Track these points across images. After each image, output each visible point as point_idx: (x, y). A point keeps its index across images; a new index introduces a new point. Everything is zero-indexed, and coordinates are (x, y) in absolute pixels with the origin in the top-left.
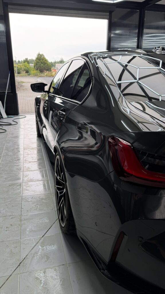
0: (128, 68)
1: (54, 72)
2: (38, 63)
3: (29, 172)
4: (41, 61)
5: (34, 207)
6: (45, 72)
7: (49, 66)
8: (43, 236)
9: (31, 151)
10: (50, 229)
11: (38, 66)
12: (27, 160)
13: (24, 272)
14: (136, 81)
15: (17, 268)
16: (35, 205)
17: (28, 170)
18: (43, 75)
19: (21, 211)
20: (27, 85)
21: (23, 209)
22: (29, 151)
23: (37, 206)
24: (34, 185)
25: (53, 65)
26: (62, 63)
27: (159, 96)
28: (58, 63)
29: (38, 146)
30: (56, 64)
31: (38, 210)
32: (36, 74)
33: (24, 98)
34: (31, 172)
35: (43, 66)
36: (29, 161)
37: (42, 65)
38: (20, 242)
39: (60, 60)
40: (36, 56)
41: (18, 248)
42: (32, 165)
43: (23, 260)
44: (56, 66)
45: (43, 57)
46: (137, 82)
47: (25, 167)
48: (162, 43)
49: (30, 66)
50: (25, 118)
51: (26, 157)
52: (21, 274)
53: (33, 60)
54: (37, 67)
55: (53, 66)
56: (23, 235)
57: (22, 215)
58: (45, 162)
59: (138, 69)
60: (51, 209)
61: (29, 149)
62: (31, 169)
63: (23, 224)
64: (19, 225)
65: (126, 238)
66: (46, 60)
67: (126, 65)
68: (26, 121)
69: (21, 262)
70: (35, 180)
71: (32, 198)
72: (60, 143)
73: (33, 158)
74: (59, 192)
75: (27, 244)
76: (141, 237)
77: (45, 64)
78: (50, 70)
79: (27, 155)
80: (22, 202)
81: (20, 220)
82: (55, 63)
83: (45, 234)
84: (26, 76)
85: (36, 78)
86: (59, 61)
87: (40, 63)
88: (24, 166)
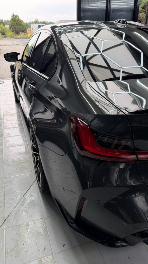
0: (94, 41)
1: (30, 33)
2: (13, 24)
3: (9, 138)
4: (16, 22)
5: (15, 170)
6: (21, 33)
7: (24, 27)
8: (24, 196)
9: (10, 118)
10: (29, 188)
11: (13, 27)
12: (6, 126)
13: (9, 227)
14: (100, 53)
15: (3, 224)
16: (16, 169)
17: (9, 136)
18: (18, 37)
19: (4, 175)
20: (3, 49)
21: (5, 172)
22: (8, 118)
23: (18, 169)
24: (14, 150)
25: (28, 25)
26: (36, 24)
27: (120, 68)
28: (33, 23)
29: (17, 111)
30: (31, 25)
31: (19, 173)
32: (13, 36)
33: (2, 62)
34: (11, 138)
35: (18, 28)
36: (9, 127)
37: (17, 26)
38: (4, 202)
39: (35, 21)
40: (11, 18)
41: (2, 207)
42: (12, 131)
43: (7, 217)
44: (31, 27)
45: (18, 18)
46: (101, 55)
47: (6, 133)
48: (130, 4)
49: (6, 28)
50: (3, 84)
51: (6, 123)
52: (6, 229)
53: (9, 21)
54: (12, 29)
55: (29, 27)
56: (7, 196)
57: (5, 178)
58: (24, 127)
59: (103, 41)
60: (30, 171)
61: (8, 116)
62: (11, 135)
63: (6, 186)
64: (3, 187)
65: (86, 202)
66: (21, 21)
67: (93, 38)
68: (4, 87)
69: (6, 219)
70: (15, 145)
71: (13, 162)
72: (33, 114)
73: (12, 124)
74: (35, 157)
75: (10, 203)
76: (98, 200)
77: (21, 25)
78: (25, 32)
79: (6, 121)
80: (4, 166)
81: (3, 183)
82: (30, 23)
83: (26, 193)
84: (3, 38)
85: (13, 40)
86: (33, 21)
87: (16, 24)
88: (4, 132)
